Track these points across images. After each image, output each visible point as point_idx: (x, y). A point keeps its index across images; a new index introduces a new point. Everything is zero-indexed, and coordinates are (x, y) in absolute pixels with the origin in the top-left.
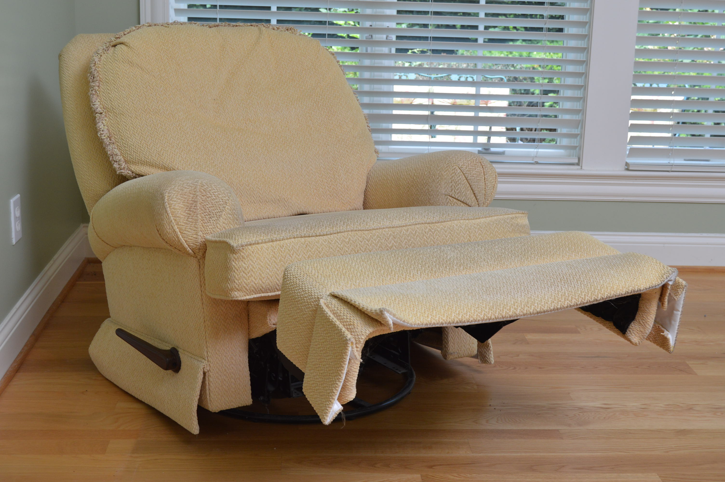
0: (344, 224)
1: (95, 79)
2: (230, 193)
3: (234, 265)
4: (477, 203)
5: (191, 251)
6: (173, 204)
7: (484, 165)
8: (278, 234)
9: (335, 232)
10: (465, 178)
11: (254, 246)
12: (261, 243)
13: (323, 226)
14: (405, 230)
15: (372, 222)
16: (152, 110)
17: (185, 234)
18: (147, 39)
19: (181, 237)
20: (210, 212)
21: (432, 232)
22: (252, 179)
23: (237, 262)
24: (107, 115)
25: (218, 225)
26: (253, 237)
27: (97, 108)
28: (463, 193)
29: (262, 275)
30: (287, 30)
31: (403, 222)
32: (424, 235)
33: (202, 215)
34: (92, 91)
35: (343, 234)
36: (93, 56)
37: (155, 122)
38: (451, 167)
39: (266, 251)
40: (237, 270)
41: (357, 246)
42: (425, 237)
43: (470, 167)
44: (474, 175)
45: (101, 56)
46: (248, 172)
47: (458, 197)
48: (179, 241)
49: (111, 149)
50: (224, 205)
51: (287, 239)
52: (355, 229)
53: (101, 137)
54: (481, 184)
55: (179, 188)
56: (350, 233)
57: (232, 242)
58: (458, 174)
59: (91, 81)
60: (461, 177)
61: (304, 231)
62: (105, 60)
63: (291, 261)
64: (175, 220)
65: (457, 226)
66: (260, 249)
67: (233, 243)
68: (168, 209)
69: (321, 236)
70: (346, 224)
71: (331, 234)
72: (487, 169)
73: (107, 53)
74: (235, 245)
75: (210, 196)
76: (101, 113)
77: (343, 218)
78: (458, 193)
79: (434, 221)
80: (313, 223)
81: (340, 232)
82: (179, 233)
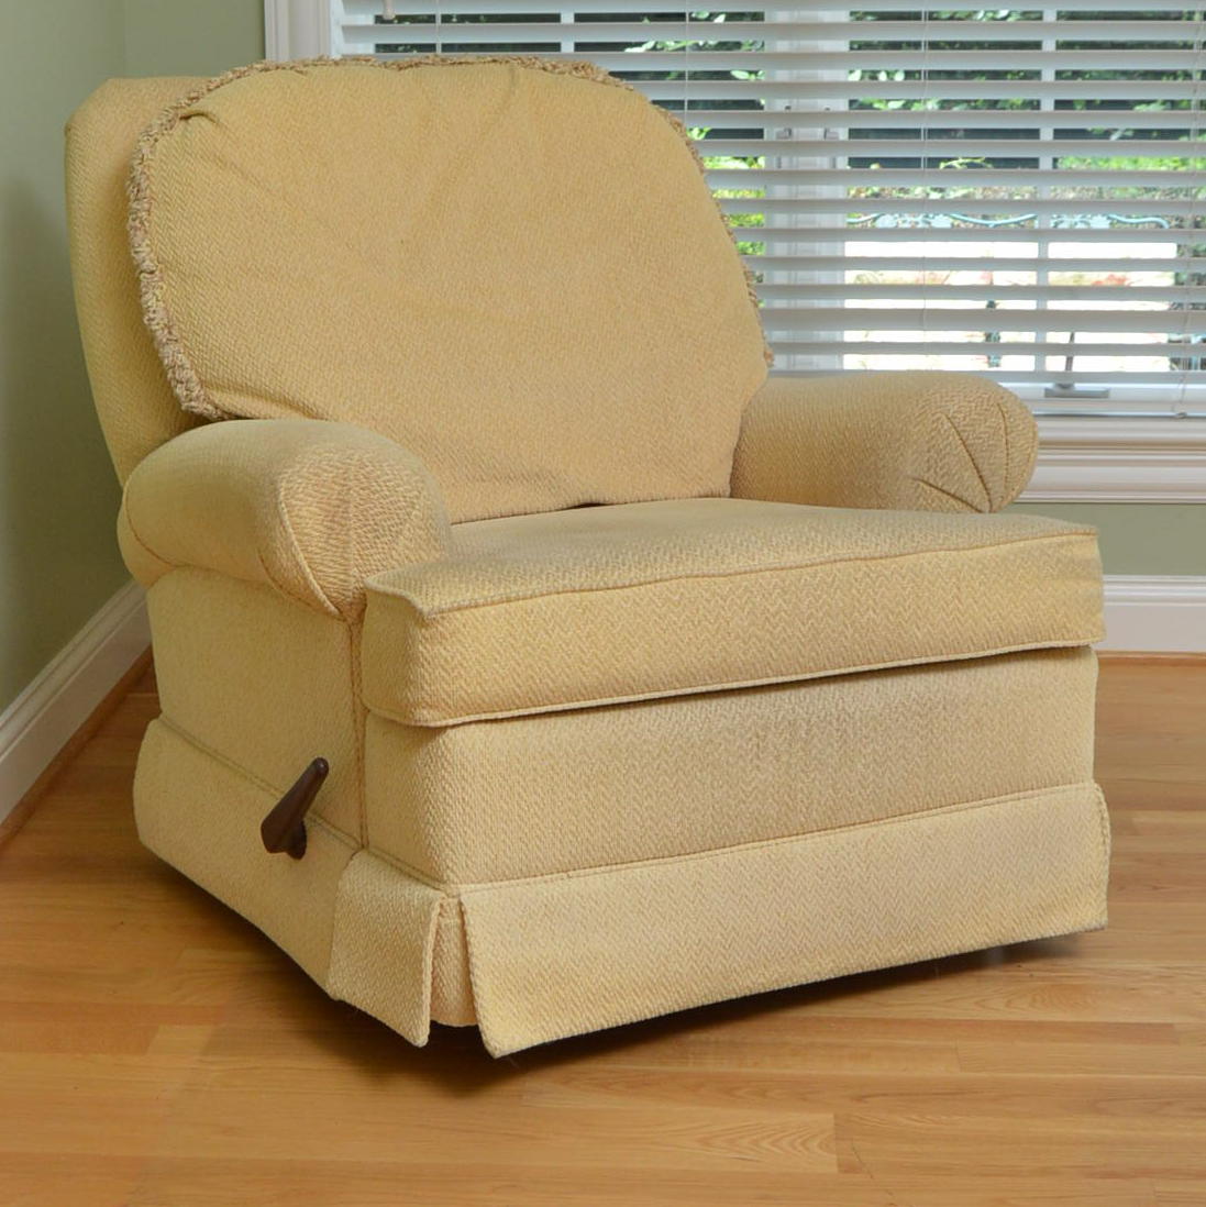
0: (671, 561)
1: (141, 195)
2: (423, 482)
3: (422, 653)
4: (986, 497)
5: (333, 608)
6: (296, 506)
7: (1007, 412)
8: (522, 584)
9: (649, 579)
10: (960, 442)
11: (467, 612)
12: (484, 605)
13: (624, 565)
14: (808, 574)
15: (735, 555)
16: (262, 270)
17: (321, 571)
18: (257, 105)
19: (311, 577)
20: (376, 524)
21: (871, 578)
22: (479, 428)
23: (428, 646)
24: (165, 277)
25: (394, 553)
26: (467, 591)
27: (144, 261)
28: (954, 475)
29: (484, 674)
30: (576, 69)
31: (807, 557)
32: (852, 584)
33: (359, 531)
34: (134, 220)
35: (667, 584)
36: (139, 141)
37: (268, 296)
38: (930, 415)
39: (495, 623)
40: (429, 663)
41: (698, 610)
42: (854, 591)
43: (972, 417)
44: (982, 435)
45: (156, 140)
46: (472, 410)
47: (943, 485)
48: (307, 586)
49: (170, 354)
50: (408, 510)
51: (542, 595)
52: (695, 573)
53: (150, 325)
54: (998, 455)
55: (311, 470)
56: (683, 581)
57: (420, 602)
58: (945, 431)
59: (132, 197)
60: (951, 438)
61: (580, 577)
62: (164, 151)
63: (548, 644)
64: (300, 541)
65: (930, 563)
66: (480, 619)
67: (422, 603)
68: (286, 517)
69: (618, 588)
70: (675, 560)
71: (641, 584)
72: (1015, 420)
73: (169, 135)
74: (426, 609)
75: (379, 489)
76: (152, 272)
77: (671, 545)
78: (943, 476)
79: (877, 555)
80: (601, 558)
81: (661, 580)
82: (308, 570)
